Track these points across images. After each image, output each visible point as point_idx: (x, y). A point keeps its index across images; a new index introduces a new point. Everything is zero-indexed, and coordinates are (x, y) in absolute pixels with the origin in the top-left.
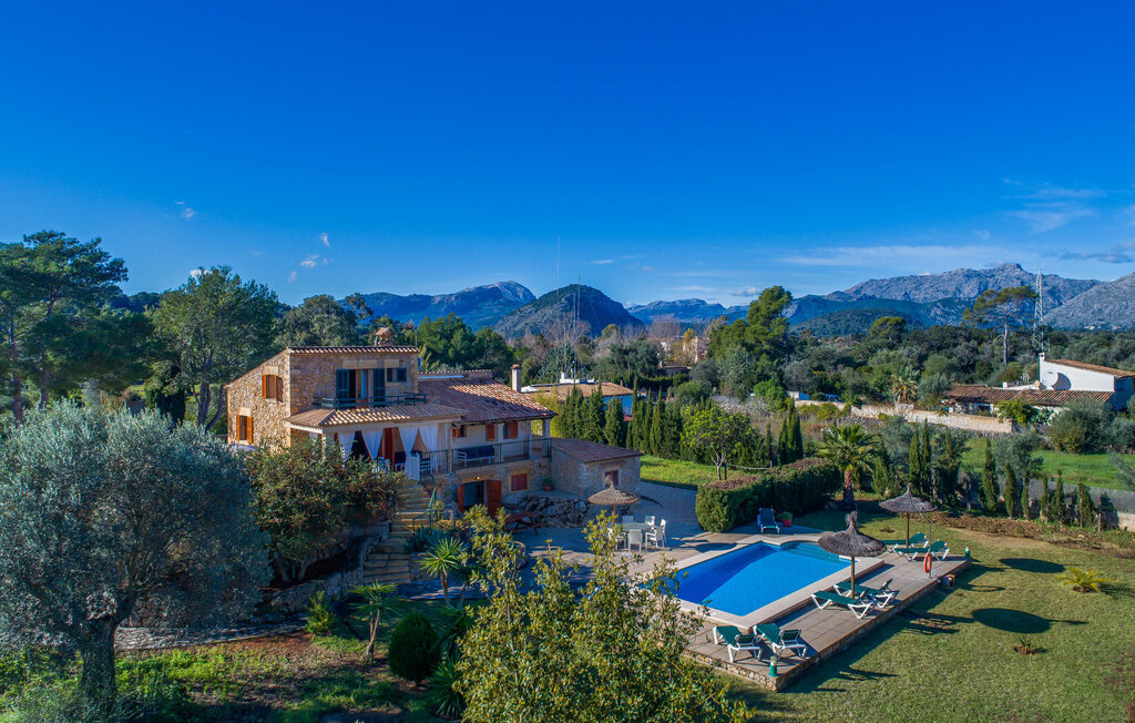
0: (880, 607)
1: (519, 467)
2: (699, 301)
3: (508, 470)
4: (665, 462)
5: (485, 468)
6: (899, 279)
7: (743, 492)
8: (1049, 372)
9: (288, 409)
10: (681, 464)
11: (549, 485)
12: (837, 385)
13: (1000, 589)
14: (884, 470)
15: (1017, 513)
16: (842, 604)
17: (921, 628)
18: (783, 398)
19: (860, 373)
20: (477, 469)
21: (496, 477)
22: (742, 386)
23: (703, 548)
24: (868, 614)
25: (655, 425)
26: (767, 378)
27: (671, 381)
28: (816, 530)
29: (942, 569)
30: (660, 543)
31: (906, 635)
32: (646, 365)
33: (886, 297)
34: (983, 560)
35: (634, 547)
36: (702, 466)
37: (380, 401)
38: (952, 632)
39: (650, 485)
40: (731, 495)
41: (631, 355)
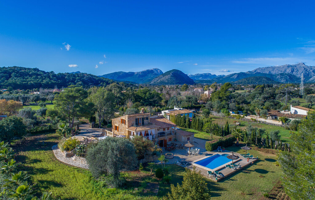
0: (237, 168)
1: (170, 136)
2: (209, 73)
3: (168, 137)
4: (199, 132)
5: (163, 137)
6: (268, 67)
7: (215, 144)
8: (293, 109)
9: (127, 126)
10: (202, 133)
11: (176, 140)
12: (242, 109)
13: (262, 165)
14: (246, 137)
15: (273, 148)
16: (230, 167)
17: (244, 172)
18: (228, 113)
19: (248, 106)
20: (162, 137)
21: (166, 139)
22: (218, 109)
23: (207, 155)
24: (235, 169)
25: (197, 124)
26: (225, 107)
27: (201, 106)
28: (229, 151)
29: (251, 161)
30: (198, 154)
31: (241, 173)
32: (195, 102)
33: (264, 73)
34: (261, 159)
35: (193, 154)
36: (207, 133)
37: (143, 124)
38: (250, 173)
39: (196, 139)
40: (212, 144)
41: (191, 99)
